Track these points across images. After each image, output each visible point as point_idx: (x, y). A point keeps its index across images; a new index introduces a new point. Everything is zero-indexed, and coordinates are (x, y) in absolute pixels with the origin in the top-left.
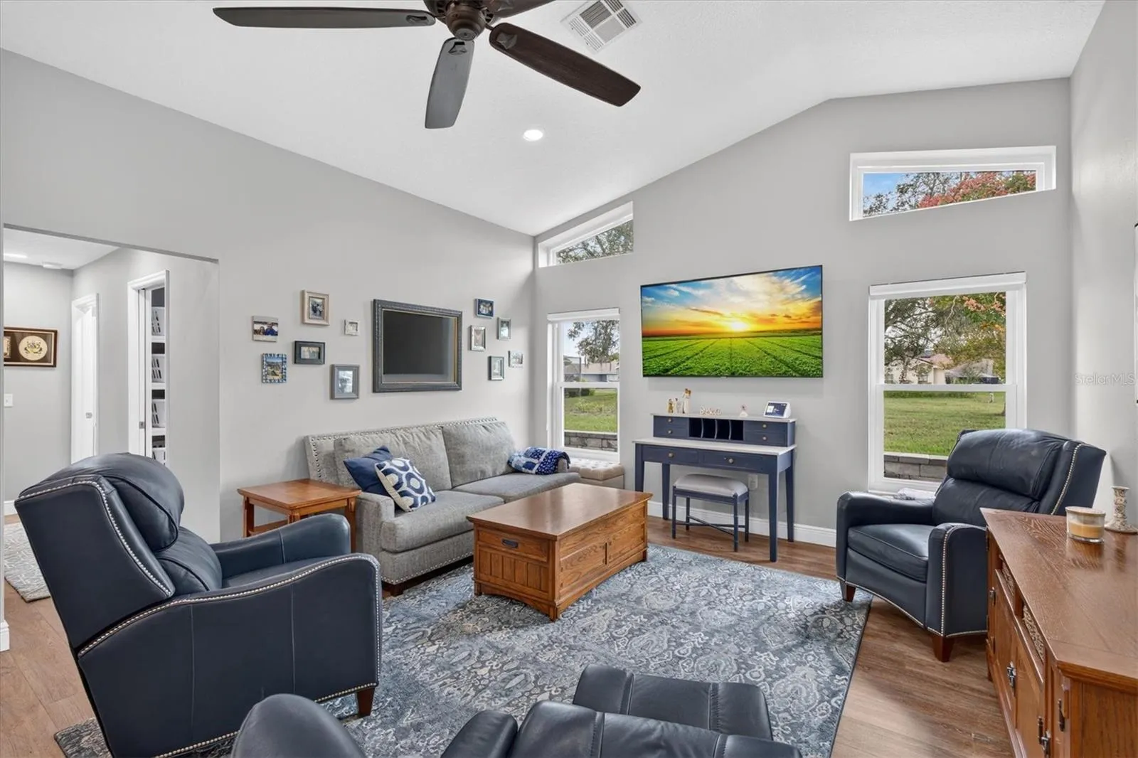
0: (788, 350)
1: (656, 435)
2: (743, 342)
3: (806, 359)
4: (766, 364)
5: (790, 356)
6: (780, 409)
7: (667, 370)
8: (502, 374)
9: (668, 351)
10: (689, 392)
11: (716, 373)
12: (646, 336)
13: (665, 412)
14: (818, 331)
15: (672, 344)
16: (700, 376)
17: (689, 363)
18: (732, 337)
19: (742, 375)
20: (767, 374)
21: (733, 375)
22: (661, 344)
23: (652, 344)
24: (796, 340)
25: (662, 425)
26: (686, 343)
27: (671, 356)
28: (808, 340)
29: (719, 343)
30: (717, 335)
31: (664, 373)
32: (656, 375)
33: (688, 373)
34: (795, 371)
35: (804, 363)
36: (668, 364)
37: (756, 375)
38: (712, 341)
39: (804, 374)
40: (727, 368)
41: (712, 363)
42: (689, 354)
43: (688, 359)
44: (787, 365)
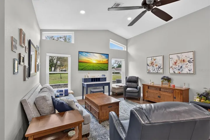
0: (103, 66)
1: (83, 82)
2: (95, 64)
3: (105, 68)
4: (99, 68)
5: (103, 67)
6: (105, 75)
11: (91, 70)
14: (108, 64)
16: (88, 70)
17: (86, 68)
18: (93, 63)
19: (95, 70)
20: (99, 70)
21: (93, 70)
22: (82, 64)
23: (79, 64)
24: (103, 65)
26: (85, 64)
27: (83, 66)
28: (106, 65)
30: (90, 63)
31: (82, 70)
32: (81, 70)
33: (86, 70)
36: (83, 68)
37: (97, 70)
39: (105, 70)
41: (90, 68)
42: (86, 66)
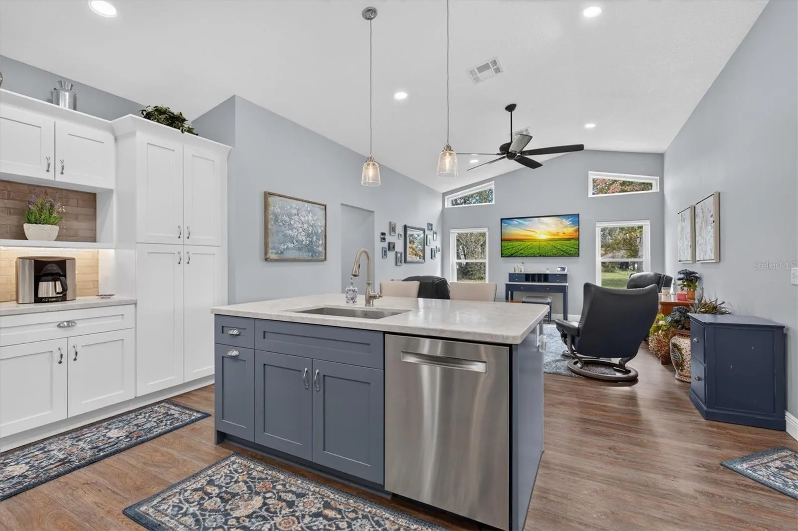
0: (564, 246)
1: (510, 281)
2: (545, 243)
3: (571, 249)
4: (554, 251)
5: (565, 248)
6: (563, 269)
7: (512, 255)
8: (435, 256)
9: (513, 246)
10: (523, 263)
11: (534, 256)
12: (502, 240)
13: (512, 272)
14: (578, 239)
15: (516, 244)
16: (526, 256)
18: (540, 240)
19: (544, 256)
20: (554, 256)
21: (540, 256)
22: (509, 243)
23: (505, 244)
24: (567, 242)
25: (512, 277)
26: (520, 243)
27: (514, 248)
28: (573, 241)
29: (535, 243)
30: (532, 240)
31: (511, 256)
32: (508, 256)
33: (521, 255)
34: (567, 254)
35: (571, 251)
36: (513, 252)
37: (550, 256)
38: (531, 242)
39: (570, 255)
40: (538, 253)
41: (531, 251)
42: (522, 247)
43: (521, 250)
44: (563, 251)
